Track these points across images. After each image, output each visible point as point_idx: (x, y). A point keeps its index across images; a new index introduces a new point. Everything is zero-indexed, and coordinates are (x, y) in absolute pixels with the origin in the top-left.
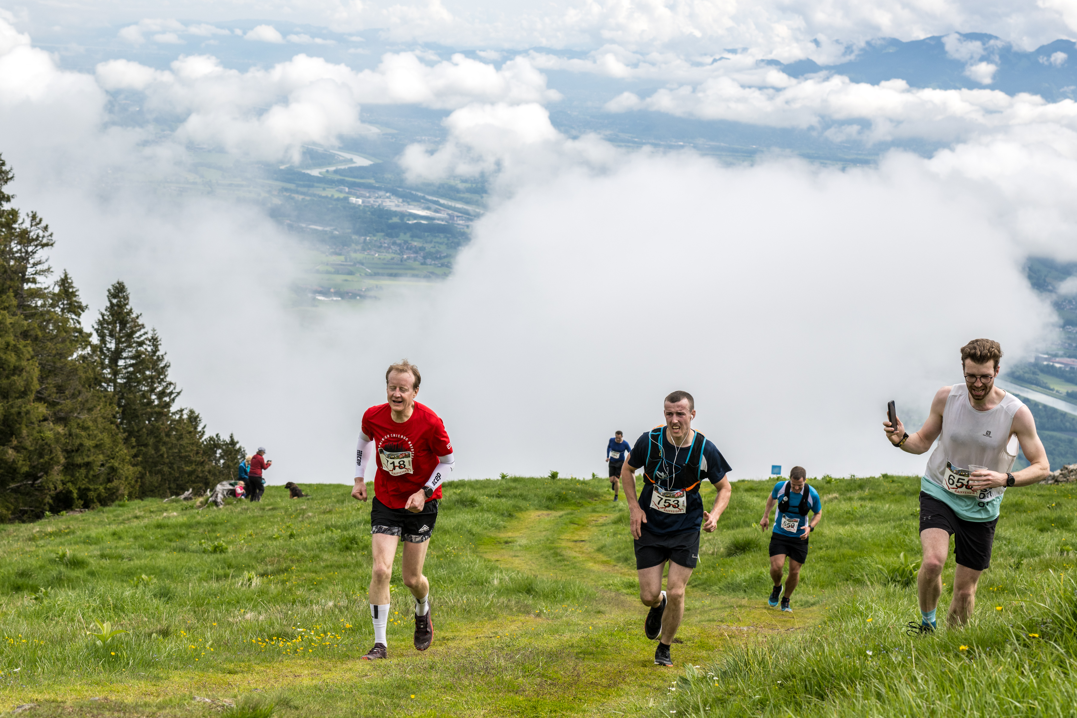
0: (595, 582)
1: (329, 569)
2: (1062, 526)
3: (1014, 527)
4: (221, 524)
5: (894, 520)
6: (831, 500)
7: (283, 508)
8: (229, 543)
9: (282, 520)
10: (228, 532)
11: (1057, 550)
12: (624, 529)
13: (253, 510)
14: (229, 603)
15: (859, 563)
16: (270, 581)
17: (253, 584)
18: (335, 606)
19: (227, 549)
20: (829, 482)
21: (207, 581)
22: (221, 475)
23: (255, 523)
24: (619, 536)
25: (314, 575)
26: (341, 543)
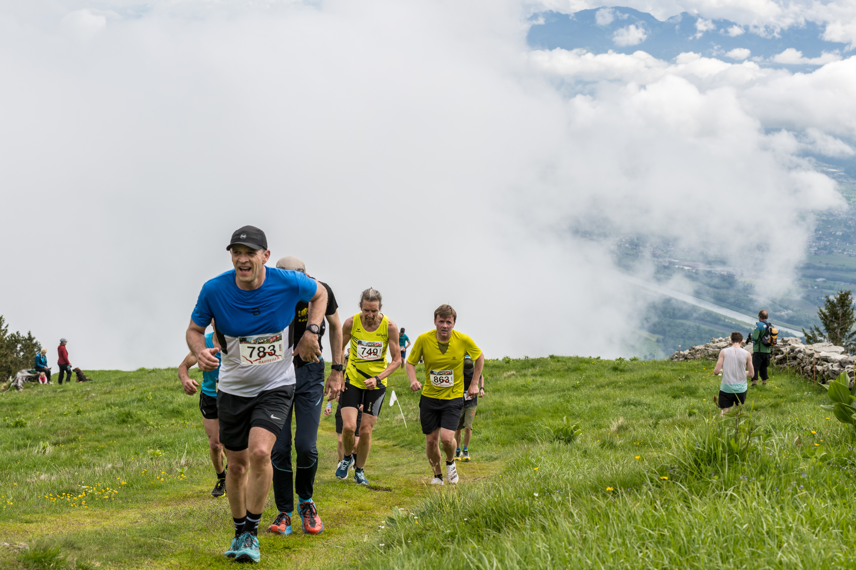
1: (109, 438)
2: (691, 394)
3: (653, 395)
4: (21, 404)
5: (559, 391)
6: (510, 377)
7: (71, 390)
8: (27, 419)
9: (71, 400)
10: (26, 410)
11: (686, 413)
13: (47, 392)
14: (27, 467)
15: (532, 425)
16: (61, 449)
17: (47, 452)
18: (113, 467)
19: (26, 424)
20: (508, 362)
21: (10, 450)
22: (19, 365)
23: (48, 402)
25: (97, 443)
26: (118, 418)
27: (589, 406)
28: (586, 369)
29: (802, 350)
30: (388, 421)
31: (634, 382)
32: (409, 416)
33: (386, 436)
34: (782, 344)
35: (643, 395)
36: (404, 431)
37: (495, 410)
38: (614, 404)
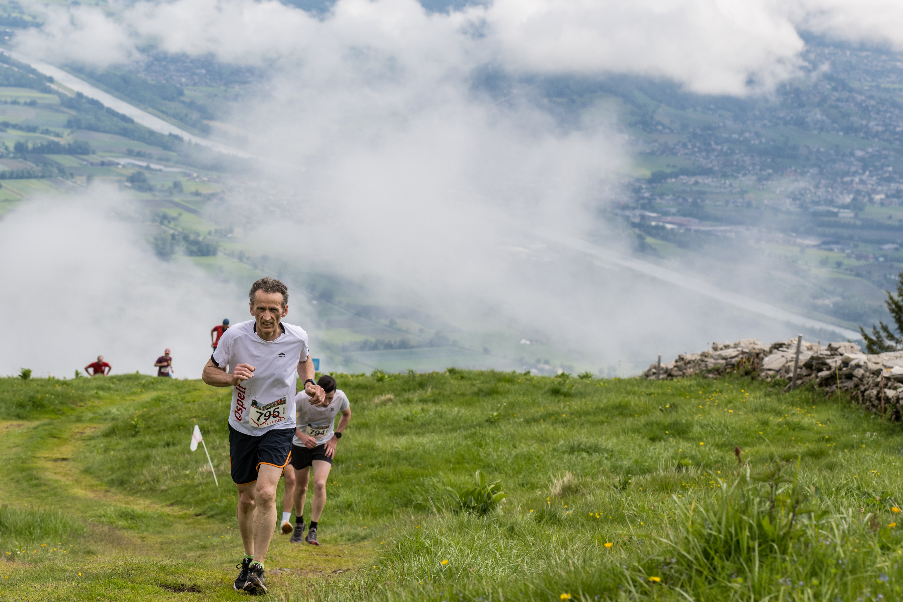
0: (83, 512)
2: (679, 434)
3: (617, 435)
5: (466, 429)
6: (384, 403)
11: (673, 465)
12: (118, 444)
15: (422, 484)
20: (381, 379)
24: (112, 453)
27: (514, 453)
28: (508, 392)
29: (862, 363)
30: (187, 476)
31: (587, 413)
32: (222, 468)
33: (185, 500)
34: (829, 353)
35: (601, 436)
36: (213, 490)
37: (361, 458)
38: (555, 450)
